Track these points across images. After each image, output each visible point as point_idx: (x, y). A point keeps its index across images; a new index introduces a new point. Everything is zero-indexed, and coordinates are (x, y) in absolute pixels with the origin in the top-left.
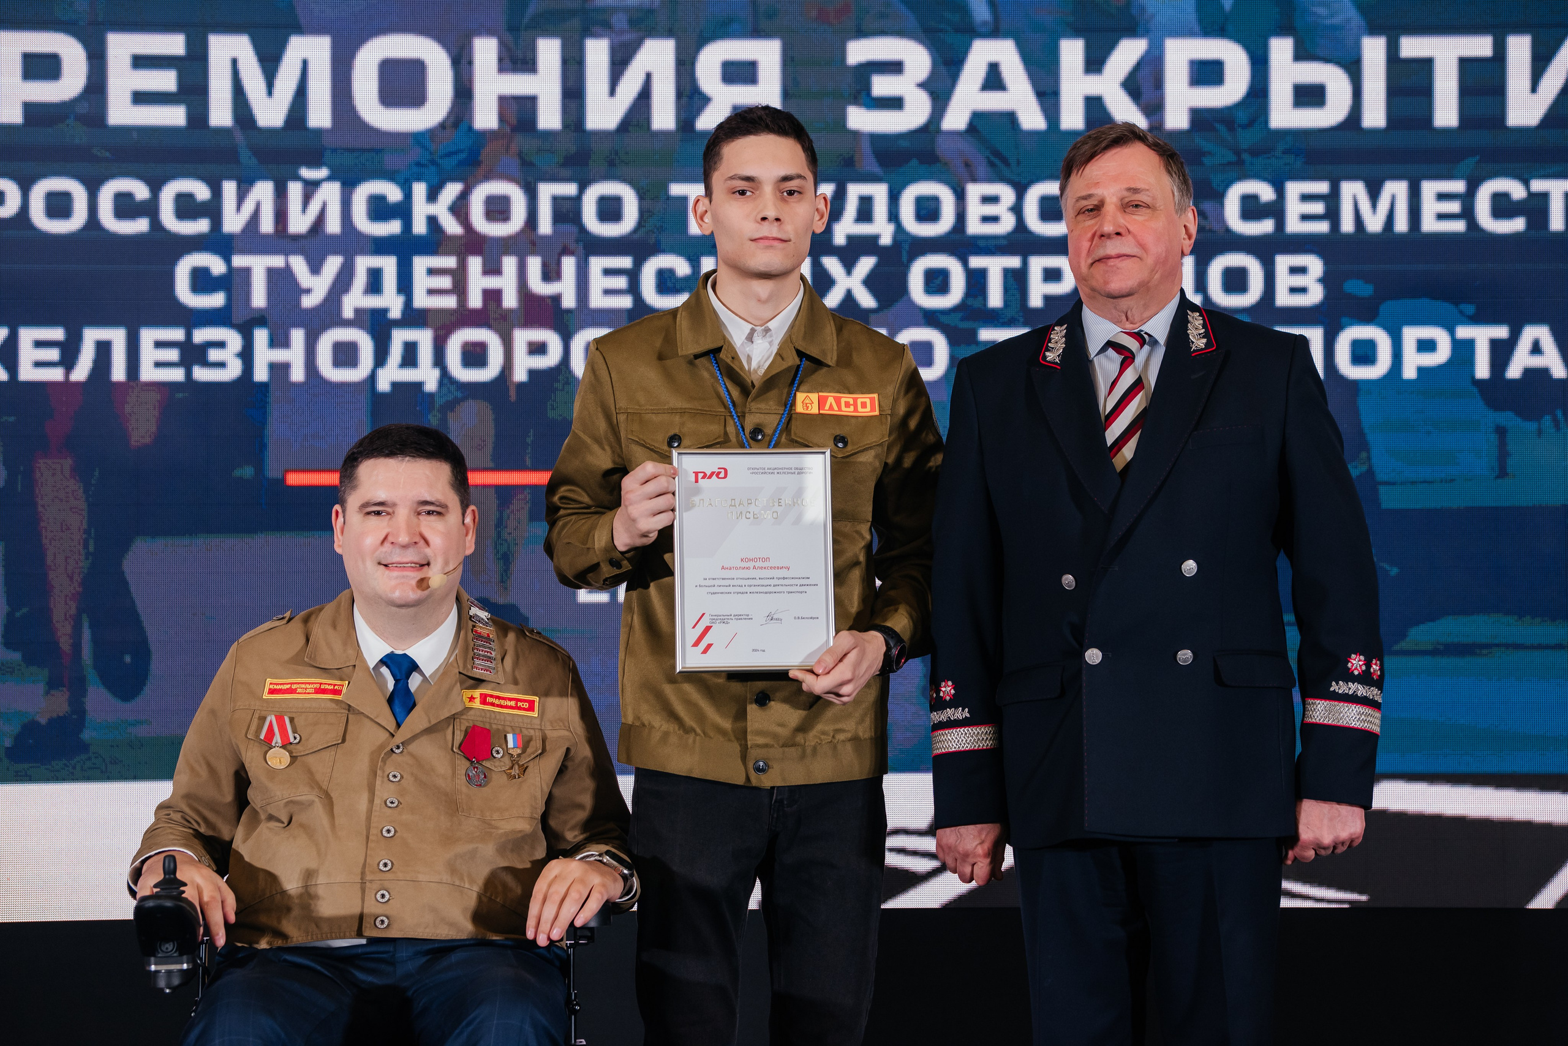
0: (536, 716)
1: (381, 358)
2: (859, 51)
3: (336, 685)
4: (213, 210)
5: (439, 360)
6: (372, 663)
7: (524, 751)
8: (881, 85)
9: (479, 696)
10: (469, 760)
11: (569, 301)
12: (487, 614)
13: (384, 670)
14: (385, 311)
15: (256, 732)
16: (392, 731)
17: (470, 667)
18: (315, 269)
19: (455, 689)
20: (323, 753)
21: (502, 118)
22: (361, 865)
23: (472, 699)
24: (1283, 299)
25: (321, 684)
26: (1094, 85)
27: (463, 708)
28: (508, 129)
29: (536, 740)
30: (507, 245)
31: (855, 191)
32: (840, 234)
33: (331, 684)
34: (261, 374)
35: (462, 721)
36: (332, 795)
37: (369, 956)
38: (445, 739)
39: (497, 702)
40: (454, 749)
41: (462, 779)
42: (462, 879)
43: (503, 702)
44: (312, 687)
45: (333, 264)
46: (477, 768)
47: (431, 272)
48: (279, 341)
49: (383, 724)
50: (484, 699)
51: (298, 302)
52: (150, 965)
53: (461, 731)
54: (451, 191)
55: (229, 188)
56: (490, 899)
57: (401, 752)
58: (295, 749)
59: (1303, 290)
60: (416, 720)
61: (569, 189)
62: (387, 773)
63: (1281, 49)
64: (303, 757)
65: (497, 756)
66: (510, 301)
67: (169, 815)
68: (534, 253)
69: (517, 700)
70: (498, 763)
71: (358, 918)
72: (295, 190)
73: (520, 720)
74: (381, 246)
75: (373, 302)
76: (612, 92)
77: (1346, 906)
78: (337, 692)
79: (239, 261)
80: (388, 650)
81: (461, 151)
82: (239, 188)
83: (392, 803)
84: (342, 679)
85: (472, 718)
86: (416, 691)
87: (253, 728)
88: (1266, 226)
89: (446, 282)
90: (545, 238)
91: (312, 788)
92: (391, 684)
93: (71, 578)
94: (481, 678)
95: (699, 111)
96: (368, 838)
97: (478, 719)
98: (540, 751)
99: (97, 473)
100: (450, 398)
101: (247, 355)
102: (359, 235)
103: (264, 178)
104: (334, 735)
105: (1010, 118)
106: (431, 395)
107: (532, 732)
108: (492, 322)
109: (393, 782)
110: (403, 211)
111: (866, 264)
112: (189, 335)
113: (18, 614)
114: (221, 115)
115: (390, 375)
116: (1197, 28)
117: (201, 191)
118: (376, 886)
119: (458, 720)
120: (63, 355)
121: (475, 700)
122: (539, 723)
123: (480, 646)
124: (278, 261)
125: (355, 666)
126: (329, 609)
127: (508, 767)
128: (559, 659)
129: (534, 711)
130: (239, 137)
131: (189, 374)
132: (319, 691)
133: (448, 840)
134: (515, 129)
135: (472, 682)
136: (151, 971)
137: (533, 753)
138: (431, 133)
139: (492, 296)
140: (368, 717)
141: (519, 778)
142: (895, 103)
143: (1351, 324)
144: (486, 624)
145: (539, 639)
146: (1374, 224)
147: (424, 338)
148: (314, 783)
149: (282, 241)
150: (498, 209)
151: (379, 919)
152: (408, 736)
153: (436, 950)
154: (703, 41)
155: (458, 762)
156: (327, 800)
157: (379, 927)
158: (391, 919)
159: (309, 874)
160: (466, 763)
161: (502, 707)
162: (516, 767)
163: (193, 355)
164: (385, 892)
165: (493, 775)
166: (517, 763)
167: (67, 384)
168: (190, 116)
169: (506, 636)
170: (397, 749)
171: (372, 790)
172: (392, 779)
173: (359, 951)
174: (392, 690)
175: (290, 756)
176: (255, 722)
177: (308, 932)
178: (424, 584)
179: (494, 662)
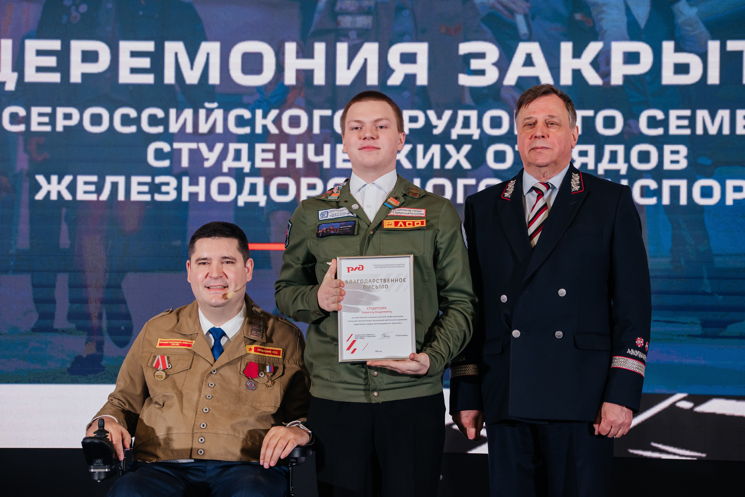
0: (281, 357)
1: (240, 191)
2: (465, 48)
3: (189, 342)
4: (165, 122)
5: (267, 192)
6: (205, 333)
7: (274, 374)
8: (475, 64)
9: (254, 348)
10: (248, 378)
11: (327, 165)
12: (260, 310)
13: (211, 335)
14: (242, 169)
15: (151, 363)
16: (212, 364)
17: (249, 334)
18: (211, 149)
19: (242, 344)
20: (181, 373)
21: (298, 79)
22: (192, 426)
23: (250, 349)
24: (667, 166)
25: (182, 341)
26: (577, 64)
27: (246, 353)
28: (300, 85)
29: (280, 369)
30: (299, 139)
31: (462, 114)
32: (455, 134)
33: (187, 342)
34: (185, 198)
35: (245, 359)
36: (183, 393)
37: (196, 468)
38: (237, 368)
40: (241, 373)
41: (243, 387)
42: (239, 433)
43: (265, 351)
44: (178, 343)
45: (219, 147)
46: (251, 381)
47: (264, 151)
48: (194, 182)
49: (208, 360)
50: (256, 350)
51: (203, 164)
52: (91, 469)
53: (244, 364)
54: (274, 113)
55: (173, 112)
57: (216, 374)
58: (169, 371)
59: (677, 162)
60: (223, 359)
61: (328, 113)
62: (208, 383)
63: (668, 46)
64: (172, 375)
65: (261, 376)
66: (300, 164)
67: (112, 400)
68: (311, 142)
69: (272, 350)
70: (262, 380)
71: (190, 450)
72: (202, 113)
73: (273, 359)
74: (240, 139)
75: (237, 165)
76: (349, 68)
77: (695, 459)
78: (189, 345)
79: (176, 145)
80: (212, 326)
81: (278, 95)
82: (177, 112)
83: (209, 397)
84: (192, 339)
85: (250, 358)
86: (224, 345)
87: (151, 361)
88: (660, 131)
89: (270, 156)
90: (316, 135)
91: (174, 389)
92: (213, 341)
94: (255, 339)
95: (389, 76)
96: (196, 413)
97: (253, 359)
98: (281, 374)
100: (271, 209)
101: (179, 189)
102: (231, 134)
103: (188, 107)
104: (187, 365)
105: (537, 79)
106: (262, 208)
107: (278, 365)
108: (291, 174)
109: (211, 387)
110: (251, 123)
111: (466, 148)
112: (153, 179)
113: (74, 307)
114: (169, 78)
115: (244, 199)
116: (627, 37)
117: (160, 113)
118: (198, 435)
119: (243, 359)
120: (97, 188)
121: (252, 350)
122: (282, 361)
124: (194, 146)
125: (198, 333)
126: (189, 307)
127: (266, 381)
128: (293, 331)
129: (280, 355)
130: (178, 88)
131: (153, 197)
132: (181, 345)
133: (232, 415)
134: (304, 85)
135: (251, 341)
136: (91, 472)
137: (278, 375)
139: (291, 162)
140: (202, 357)
141: (271, 387)
142: (481, 72)
143: (700, 178)
145: (285, 322)
146: (713, 130)
147: (260, 181)
148: (175, 386)
149: (196, 136)
150: (295, 122)
151: (199, 451)
152: (219, 366)
153: (226, 466)
154: (392, 43)
155: (242, 379)
156: (180, 395)
157: (199, 454)
158: (205, 451)
159: (169, 429)
160: (246, 379)
161: (264, 353)
162: (270, 381)
163: (155, 188)
164: (202, 438)
165: (259, 385)
166: (271, 379)
167: (98, 201)
168: (156, 79)
169: (269, 320)
170: (214, 372)
171: (200, 391)
172: (210, 386)
173: (190, 465)
174: (213, 345)
175: (166, 374)
176: (152, 358)
177: (168, 455)
178: (225, 297)
179: (261, 332)
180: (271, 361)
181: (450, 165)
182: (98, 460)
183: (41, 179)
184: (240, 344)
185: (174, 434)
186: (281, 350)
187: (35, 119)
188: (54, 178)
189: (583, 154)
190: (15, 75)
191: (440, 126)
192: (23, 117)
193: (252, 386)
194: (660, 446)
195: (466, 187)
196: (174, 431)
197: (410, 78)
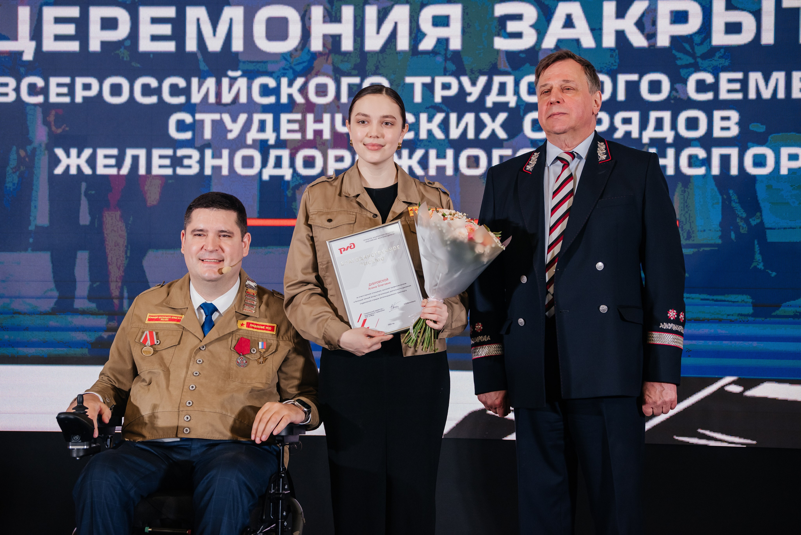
0: (275, 333)
1: (264, 164)
2: (500, 10)
4: (187, 92)
5: (292, 164)
6: (196, 307)
7: (267, 350)
8: (512, 26)
9: (246, 323)
10: (239, 354)
12: (255, 284)
13: (202, 311)
14: (267, 140)
16: (201, 340)
17: (242, 309)
18: (234, 120)
19: (233, 320)
20: (169, 349)
21: (324, 45)
22: (178, 404)
23: (242, 325)
24: (717, 133)
25: (172, 316)
26: (621, 24)
27: (237, 329)
28: (327, 51)
29: (274, 345)
30: (326, 108)
31: (497, 80)
32: (490, 101)
33: (176, 317)
34: (208, 171)
35: (237, 335)
36: (171, 370)
37: (182, 446)
38: (228, 344)
39: (255, 326)
40: (231, 349)
42: (227, 411)
43: (258, 327)
45: (243, 118)
46: (242, 358)
47: (289, 121)
48: (217, 155)
49: (198, 336)
50: (248, 325)
51: (226, 136)
52: (69, 445)
53: (235, 340)
54: (300, 81)
56: (241, 422)
57: (205, 350)
58: (157, 347)
59: (728, 129)
60: (213, 334)
61: (356, 80)
62: (196, 360)
63: (719, 4)
64: (160, 351)
65: (253, 352)
66: (327, 135)
68: (338, 112)
69: (266, 326)
70: (254, 355)
71: (176, 428)
72: (225, 82)
73: (267, 335)
74: (265, 109)
75: (262, 136)
76: (378, 32)
77: (745, 446)
78: (179, 321)
79: (199, 116)
80: (203, 301)
81: (304, 62)
82: (199, 81)
83: (196, 374)
84: (182, 314)
85: (242, 334)
86: (215, 321)
87: (138, 337)
88: (709, 96)
89: (296, 126)
90: (344, 104)
91: (161, 366)
92: (204, 316)
93: (119, 269)
94: (247, 314)
95: (421, 40)
96: (182, 390)
97: (245, 334)
98: (274, 351)
99: (131, 219)
100: (297, 183)
101: (201, 162)
102: (256, 104)
104: (175, 341)
105: (577, 41)
106: (288, 182)
107: (272, 341)
108: (318, 146)
109: (199, 364)
110: (276, 91)
111: (502, 117)
112: (175, 152)
113: (95, 285)
114: (191, 45)
115: (269, 172)
117: (182, 83)
118: (184, 413)
119: (235, 334)
120: (117, 162)
121: (244, 325)
123: (248, 299)
124: (216, 116)
125: (188, 308)
126: (180, 281)
127: (258, 358)
129: (273, 331)
130: (200, 56)
131: (174, 171)
132: (170, 320)
133: (220, 392)
134: (331, 52)
135: (244, 316)
136: (70, 449)
137: (271, 351)
138: (290, 54)
139: (318, 133)
140: (191, 333)
141: (262, 363)
142: (518, 35)
143: (753, 146)
144: (254, 289)
145: (281, 298)
146: (767, 94)
147: (285, 154)
148: (162, 363)
149: (219, 106)
150: (321, 90)
151: (185, 429)
152: (209, 342)
153: (211, 444)
154: (423, 5)
155: (233, 355)
156: (167, 372)
157: (185, 433)
158: (191, 429)
159: (155, 407)
160: (237, 355)
161: (258, 329)
162: (262, 358)
163: (176, 162)
164: (188, 416)
165: (251, 362)
166: (263, 356)
167: (118, 176)
168: (177, 46)
169: (264, 295)
170: (203, 348)
171: (188, 367)
172: (198, 362)
173: (176, 444)
174: (204, 321)
175: (154, 350)
176: (140, 334)
177: (153, 435)
178: (220, 271)
179: (255, 307)
180: (265, 338)
181: (485, 135)
182: (76, 437)
183: (60, 152)
184: (231, 319)
185: (159, 413)
186: (275, 325)
187: (53, 90)
188: (74, 152)
189: (627, 121)
190: (33, 44)
191: (474, 93)
192: (42, 89)
193: (243, 363)
194: (708, 433)
195: (501, 157)
196: (160, 410)
197: (443, 42)
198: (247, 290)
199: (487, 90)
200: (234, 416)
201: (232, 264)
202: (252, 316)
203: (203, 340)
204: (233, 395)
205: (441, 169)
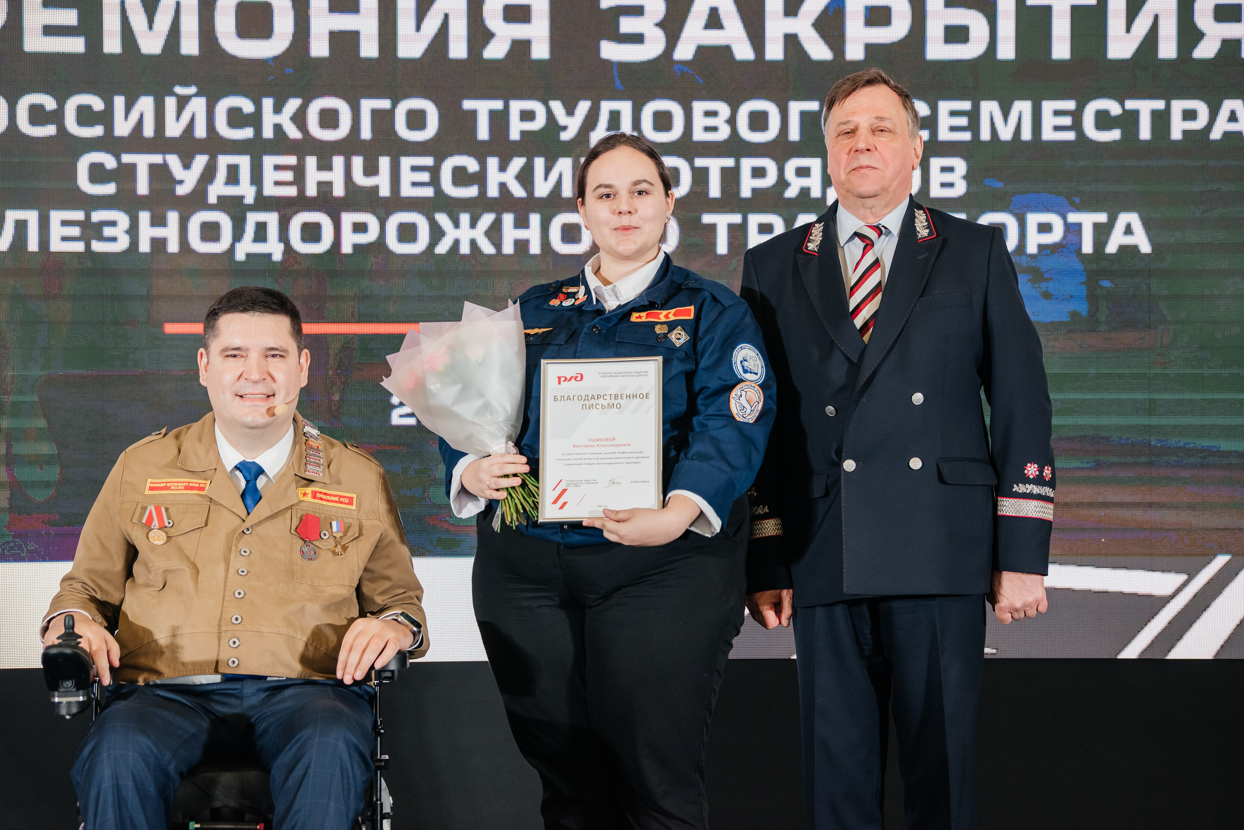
0: (355, 508)
1: (238, 235)
3: (201, 483)
4: (106, 118)
5: (284, 236)
6: (229, 470)
7: (345, 535)
8: (627, 25)
9: (310, 493)
10: (303, 539)
11: (385, 191)
12: (317, 431)
13: (238, 473)
14: (242, 198)
15: (139, 518)
16: (243, 518)
17: (303, 471)
19: (291, 487)
20: (190, 534)
22: (218, 620)
23: (305, 494)
24: (936, 192)
25: (189, 483)
26: (791, 25)
27: (298, 501)
29: (354, 527)
30: (336, 147)
31: (606, 107)
33: (197, 483)
34: (144, 247)
35: (297, 510)
36: (198, 566)
37: (224, 691)
38: (284, 524)
39: (324, 497)
40: (292, 531)
41: (297, 555)
43: (329, 498)
44: (183, 485)
45: (200, 161)
46: (309, 546)
47: (277, 168)
48: (159, 221)
49: (237, 512)
50: (314, 495)
51: (173, 191)
52: (54, 697)
53: (297, 517)
54: (293, 104)
55: (119, 102)
57: (251, 533)
58: (169, 531)
59: (951, 185)
60: (261, 510)
61: (385, 104)
62: (239, 549)
64: (177, 538)
65: (324, 538)
66: (339, 191)
67: (71, 585)
68: (357, 154)
69: (341, 497)
70: (326, 544)
71: (215, 660)
72: (170, 103)
73: (342, 512)
74: (237, 147)
75: (232, 191)
76: (418, 28)
78: (203, 489)
79: (127, 158)
80: (241, 459)
82: (127, 101)
83: (243, 572)
84: (206, 480)
85: (306, 509)
86: (262, 489)
87: (137, 514)
89: (288, 176)
90: (366, 141)
91: (182, 560)
92: (243, 483)
94: (312, 479)
96: (224, 598)
97: (310, 510)
98: (357, 535)
101: (133, 231)
102: (221, 139)
103: (147, 93)
104: (199, 521)
105: (726, 51)
106: (277, 264)
107: (351, 521)
108: (324, 207)
109: (244, 556)
110: (255, 120)
112: (88, 216)
114: (112, 44)
115: (246, 248)
117: (97, 104)
118: (228, 635)
119: (295, 510)
121: (308, 495)
122: (357, 514)
123: (311, 455)
124: (157, 159)
125: (216, 469)
126: (196, 426)
127: (333, 546)
128: (372, 467)
129: (353, 505)
131: (88, 246)
132: (187, 488)
133: (284, 601)
135: (305, 482)
136: (55, 702)
137: (352, 536)
138: (277, 59)
139: (325, 187)
140: (225, 507)
141: (341, 554)
142: (637, 38)
144: (317, 439)
145: (357, 451)
146: (1006, 134)
147: (272, 219)
148: (184, 556)
149: (160, 143)
150: (329, 119)
151: (231, 660)
152: (256, 521)
155: (295, 541)
157: (231, 666)
158: (240, 660)
160: (301, 542)
161: (328, 501)
162: (339, 546)
164: (236, 640)
165: (321, 552)
166: (340, 543)
168: (88, 45)
169: (332, 448)
170: (247, 531)
171: (228, 562)
172: (243, 553)
173: (215, 687)
174: (244, 488)
176: (139, 510)
177: (176, 670)
178: (271, 412)
179: (322, 467)
180: (340, 515)
182: (67, 683)
185: (185, 635)
186: (354, 495)
189: (803, 172)
191: (571, 126)
193: (310, 554)
197: (521, 47)
198: (307, 440)
199: (590, 122)
200: (305, 639)
201: (288, 400)
202: (317, 482)
203: (246, 518)
204: (303, 607)
205: (522, 245)
